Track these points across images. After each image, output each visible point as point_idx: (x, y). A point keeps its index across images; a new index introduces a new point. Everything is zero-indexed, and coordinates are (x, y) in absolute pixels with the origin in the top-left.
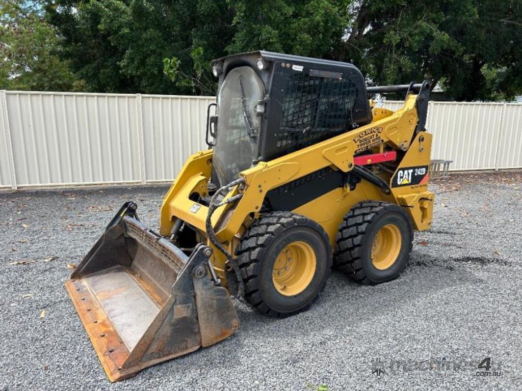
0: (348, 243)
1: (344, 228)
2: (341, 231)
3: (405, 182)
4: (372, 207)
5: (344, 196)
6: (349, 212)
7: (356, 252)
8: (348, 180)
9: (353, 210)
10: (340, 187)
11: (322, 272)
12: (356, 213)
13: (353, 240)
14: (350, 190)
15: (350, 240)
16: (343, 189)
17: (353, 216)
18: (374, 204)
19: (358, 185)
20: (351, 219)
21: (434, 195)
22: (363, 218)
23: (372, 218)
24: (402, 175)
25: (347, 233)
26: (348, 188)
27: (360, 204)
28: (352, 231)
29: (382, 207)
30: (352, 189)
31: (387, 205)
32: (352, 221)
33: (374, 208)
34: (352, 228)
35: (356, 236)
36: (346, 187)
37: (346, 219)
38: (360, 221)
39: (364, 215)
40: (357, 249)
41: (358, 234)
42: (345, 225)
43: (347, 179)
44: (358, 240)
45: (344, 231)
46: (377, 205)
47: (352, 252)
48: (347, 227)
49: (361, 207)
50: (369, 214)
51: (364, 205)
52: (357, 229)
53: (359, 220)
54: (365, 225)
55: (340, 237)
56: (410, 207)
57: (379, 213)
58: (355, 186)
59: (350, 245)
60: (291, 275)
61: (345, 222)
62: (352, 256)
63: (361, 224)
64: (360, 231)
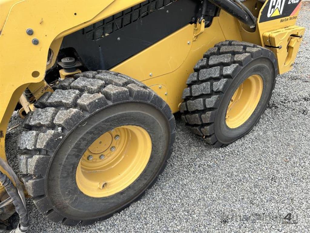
0: (198, 104)
1: (194, 83)
2: (190, 85)
3: (277, 13)
4: (234, 53)
5: (197, 37)
6: (202, 60)
7: (207, 117)
8: (203, 13)
9: (207, 57)
10: (191, 23)
11: (160, 154)
12: (211, 62)
13: (204, 101)
14: (206, 27)
15: (201, 99)
16: (196, 27)
17: (207, 66)
18: (237, 49)
19: (215, 19)
20: (204, 70)
21: (304, 30)
22: (221, 70)
23: (234, 72)
24: (274, 4)
25: (197, 89)
26: (203, 24)
27: (217, 48)
28: (204, 88)
29: (247, 54)
30: (207, 26)
31: (255, 50)
32: (205, 74)
33: (236, 56)
34: (204, 84)
35: (209, 95)
36: (200, 23)
37: (197, 70)
38: (217, 75)
39: (223, 65)
40: (209, 114)
41: (213, 93)
42: (195, 79)
43: (202, 11)
44: (211, 101)
45: (194, 87)
46: (241, 50)
47: (203, 116)
48: (198, 82)
49: (219, 53)
50: (229, 65)
51: (223, 49)
52: (212, 85)
53: (215, 72)
54: (224, 81)
55: (189, 95)
56: (278, 47)
57: (243, 64)
58: (211, 21)
59: (201, 107)
60: (120, 157)
61: (196, 74)
62: (201, 121)
63: (217, 79)
64: (215, 89)
